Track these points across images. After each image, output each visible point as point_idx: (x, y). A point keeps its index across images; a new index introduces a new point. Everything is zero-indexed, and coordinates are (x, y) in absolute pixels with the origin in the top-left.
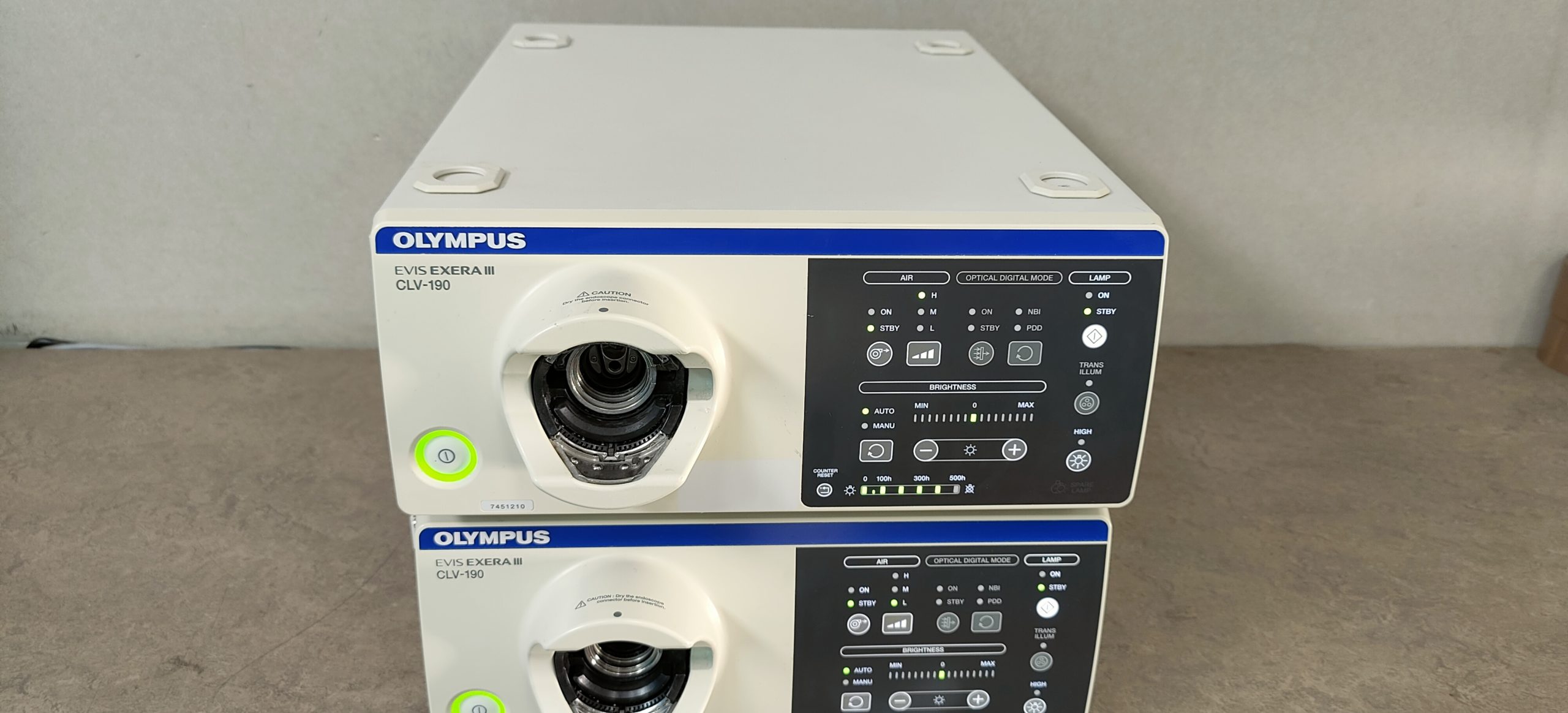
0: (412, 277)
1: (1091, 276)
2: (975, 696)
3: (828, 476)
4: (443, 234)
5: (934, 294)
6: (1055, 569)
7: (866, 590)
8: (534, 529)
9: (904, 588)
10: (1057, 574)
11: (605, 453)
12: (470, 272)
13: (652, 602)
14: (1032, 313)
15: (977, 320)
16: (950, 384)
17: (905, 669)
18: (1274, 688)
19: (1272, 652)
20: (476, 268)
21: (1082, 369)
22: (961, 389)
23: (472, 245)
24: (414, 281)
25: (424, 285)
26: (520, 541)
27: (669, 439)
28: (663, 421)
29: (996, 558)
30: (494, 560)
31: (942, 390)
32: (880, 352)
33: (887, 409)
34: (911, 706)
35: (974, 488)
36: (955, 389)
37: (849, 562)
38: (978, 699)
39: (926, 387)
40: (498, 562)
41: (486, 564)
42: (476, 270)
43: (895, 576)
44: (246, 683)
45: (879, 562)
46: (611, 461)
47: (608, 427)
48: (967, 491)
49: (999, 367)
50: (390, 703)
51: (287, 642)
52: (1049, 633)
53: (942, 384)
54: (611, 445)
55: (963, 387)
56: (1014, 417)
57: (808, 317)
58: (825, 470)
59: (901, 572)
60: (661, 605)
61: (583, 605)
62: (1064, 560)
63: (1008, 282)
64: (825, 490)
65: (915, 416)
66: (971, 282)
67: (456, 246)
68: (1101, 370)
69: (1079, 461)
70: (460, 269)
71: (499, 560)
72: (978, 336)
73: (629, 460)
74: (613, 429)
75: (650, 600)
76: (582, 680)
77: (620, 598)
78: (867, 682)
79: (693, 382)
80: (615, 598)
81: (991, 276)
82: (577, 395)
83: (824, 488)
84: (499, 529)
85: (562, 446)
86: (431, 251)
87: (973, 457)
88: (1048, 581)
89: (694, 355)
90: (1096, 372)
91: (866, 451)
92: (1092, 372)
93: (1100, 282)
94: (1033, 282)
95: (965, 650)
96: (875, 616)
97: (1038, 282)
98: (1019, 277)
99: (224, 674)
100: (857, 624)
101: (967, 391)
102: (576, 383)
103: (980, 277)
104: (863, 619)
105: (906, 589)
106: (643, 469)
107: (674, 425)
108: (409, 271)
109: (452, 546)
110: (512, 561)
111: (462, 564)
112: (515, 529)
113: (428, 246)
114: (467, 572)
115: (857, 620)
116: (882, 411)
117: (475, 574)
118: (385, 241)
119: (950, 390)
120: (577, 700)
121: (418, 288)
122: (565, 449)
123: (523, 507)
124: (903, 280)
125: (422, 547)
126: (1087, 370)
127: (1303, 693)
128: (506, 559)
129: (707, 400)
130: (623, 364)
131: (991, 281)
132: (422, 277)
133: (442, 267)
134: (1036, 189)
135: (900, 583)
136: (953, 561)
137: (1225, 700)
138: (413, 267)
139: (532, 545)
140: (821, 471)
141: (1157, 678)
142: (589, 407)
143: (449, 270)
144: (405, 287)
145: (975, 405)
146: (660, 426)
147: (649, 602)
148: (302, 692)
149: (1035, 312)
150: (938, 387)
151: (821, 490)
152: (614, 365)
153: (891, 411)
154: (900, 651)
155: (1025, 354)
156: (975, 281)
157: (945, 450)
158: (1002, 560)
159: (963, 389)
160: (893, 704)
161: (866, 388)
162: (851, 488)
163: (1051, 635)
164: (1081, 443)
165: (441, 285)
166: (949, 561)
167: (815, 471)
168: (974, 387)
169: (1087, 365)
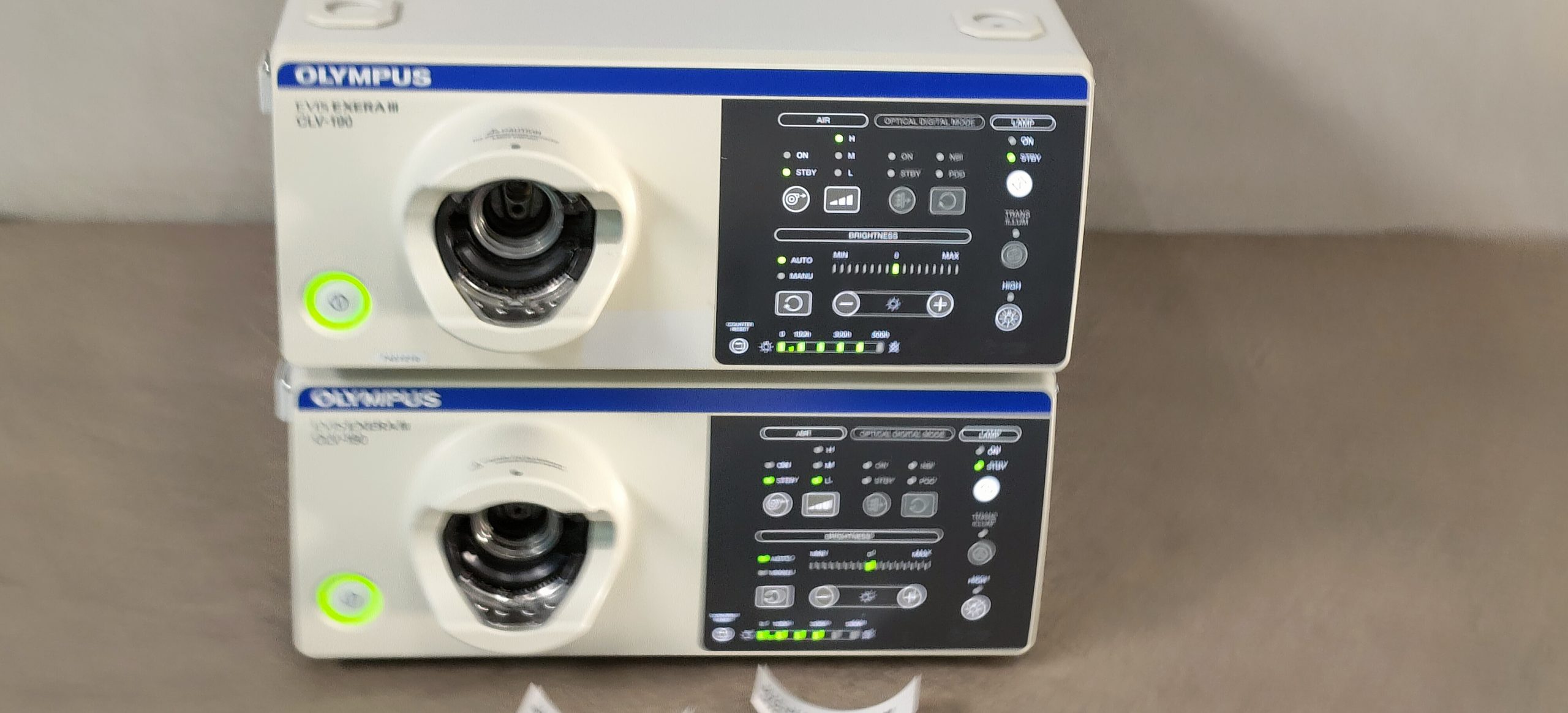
0: (314, 114)
1: (1013, 121)
2: (908, 594)
3: (742, 330)
5: (852, 137)
6: (995, 444)
7: (786, 465)
9: (828, 464)
10: (997, 451)
11: (509, 298)
12: (374, 109)
14: (954, 158)
15: (898, 165)
16: (870, 232)
17: (830, 559)
20: (379, 104)
21: (1008, 217)
22: (881, 238)
23: (376, 81)
24: (316, 117)
25: (326, 122)
27: (575, 283)
28: (570, 264)
29: (928, 433)
30: (379, 424)
31: (861, 239)
32: (797, 197)
33: (804, 259)
34: (836, 604)
35: (899, 346)
36: (875, 238)
37: (768, 433)
38: (911, 597)
39: (845, 235)
40: (384, 426)
41: (370, 428)
42: (379, 107)
43: (818, 450)
45: (800, 434)
46: (515, 306)
47: (512, 271)
48: (891, 351)
49: (920, 216)
52: (989, 520)
53: (862, 232)
54: (516, 291)
55: (882, 236)
56: (938, 270)
57: (721, 159)
58: (739, 324)
59: (826, 445)
60: (562, 468)
61: (479, 466)
62: (1004, 435)
63: (928, 125)
64: (739, 346)
65: (834, 266)
66: (890, 125)
67: (360, 81)
68: (1028, 220)
69: (1009, 319)
70: (363, 105)
71: (385, 424)
72: (898, 182)
73: (534, 305)
74: (517, 273)
76: (469, 557)
77: (520, 460)
78: (787, 572)
79: (601, 225)
80: (513, 460)
81: (911, 119)
82: (481, 238)
83: (739, 344)
85: (466, 289)
86: (335, 86)
87: (896, 312)
88: (986, 458)
89: (605, 195)
90: (1023, 222)
91: (782, 303)
92: (1019, 222)
93: (1025, 127)
94: (953, 126)
95: (896, 536)
96: (796, 493)
97: (958, 126)
98: (939, 122)
100: (776, 505)
101: (887, 240)
102: (478, 225)
103: (899, 120)
104: (782, 498)
105: (830, 465)
106: (550, 312)
107: (581, 268)
108: (311, 107)
110: (398, 426)
111: (344, 427)
114: (349, 437)
115: (776, 500)
116: (799, 261)
117: (358, 440)
118: (287, 76)
119: (870, 239)
121: (320, 125)
122: (470, 293)
123: (418, 358)
124: (819, 122)
125: (299, 408)
126: (1013, 220)
128: (392, 423)
129: (616, 243)
130: (527, 205)
131: (910, 125)
132: (324, 114)
133: (344, 104)
134: (966, 29)
136: (881, 435)
138: (315, 103)
140: (735, 325)
142: (493, 252)
143: (352, 106)
144: (306, 123)
145: (897, 256)
146: (567, 270)
147: (550, 464)
149: (957, 157)
150: (858, 236)
151: (735, 346)
152: (518, 209)
153: (809, 260)
154: (821, 536)
155: (948, 201)
156: (895, 124)
157: (867, 304)
158: (935, 434)
159: (884, 238)
160: (814, 600)
161: (781, 235)
162: (767, 344)
163: (991, 521)
164: (1011, 297)
165: (343, 122)
166: (877, 434)
167: (729, 325)
168: (896, 235)
169: (1013, 215)
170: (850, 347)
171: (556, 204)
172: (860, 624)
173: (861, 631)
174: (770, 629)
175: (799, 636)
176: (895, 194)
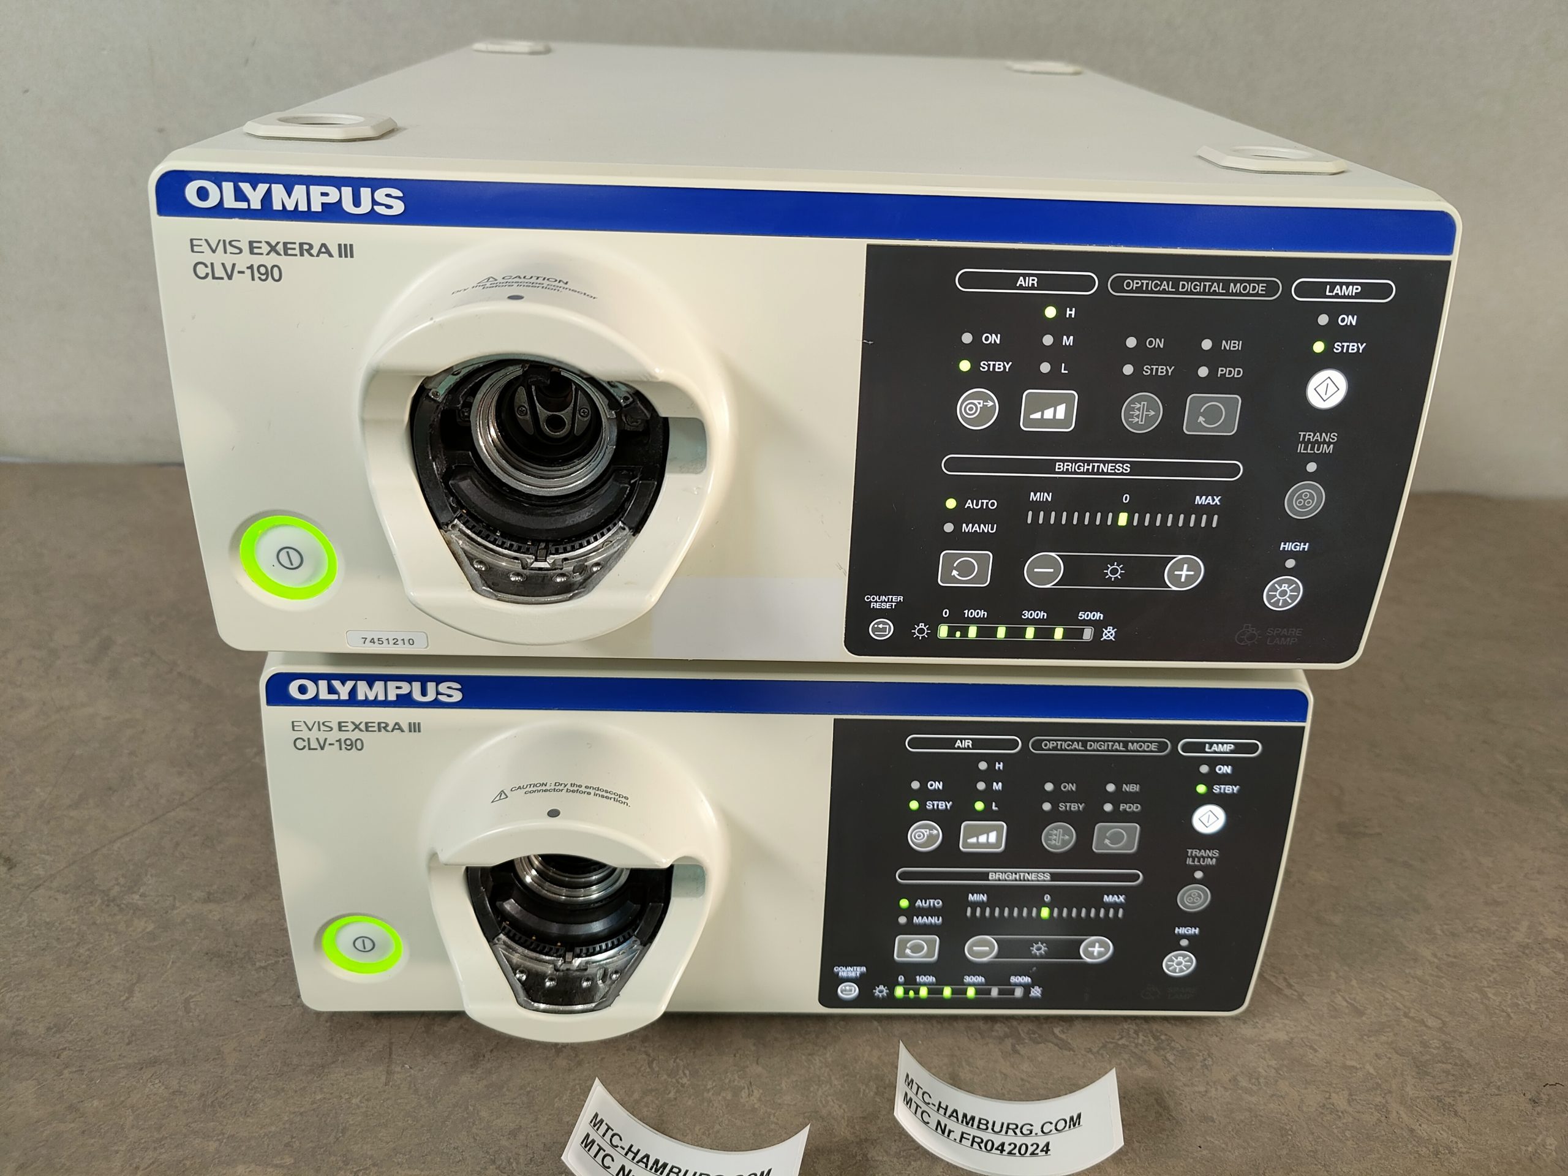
0: (219, 258)
1: (1328, 287)
2: (1093, 945)
3: (888, 606)
5: (1071, 310)
6: (1225, 761)
7: (938, 785)
8: (439, 680)
9: (995, 784)
10: (1227, 769)
11: (531, 556)
12: (314, 251)
13: (610, 796)
14: (1229, 347)
15: (1139, 357)
16: (1089, 462)
17: (991, 904)
18: (1505, 939)
19: (1494, 887)
20: (323, 245)
21: (1302, 443)
22: (1105, 471)
23: (316, 207)
24: (223, 264)
25: (239, 272)
26: (417, 696)
27: (634, 535)
28: (626, 507)
29: (1135, 744)
30: (379, 724)
31: (1075, 473)
32: (979, 406)
33: (985, 501)
34: (996, 957)
35: (1116, 632)
36: (1095, 471)
37: (914, 743)
38: (1096, 950)
39: (1050, 467)
41: (367, 730)
42: (323, 250)
43: (983, 765)
44: (66, 887)
45: (958, 744)
46: (540, 569)
47: (538, 515)
48: (1104, 638)
49: (1169, 434)
50: (260, 922)
51: (134, 831)
52: (1208, 857)
53: (1076, 462)
54: (543, 545)
55: (1108, 468)
56: (1187, 520)
57: (863, 343)
58: (883, 598)
59: (991, 760)
60: (623, 800)
61: (503, 796)
62: (1239, 748)
63: (1192, 293)
64: (882, 629)
65: (1030, 513)
66: (1131, 291)
67: (290, 207)
68: (1332, 446)
69: (1283, 593)
70: (297, 246)
71: (387, 725)
72: (1138, 383)
73: (568, 568)
74: (546, 518)
75: (607, 792)
76: (510, 906)
77: (561, 788)
78: (934, 920)
79: (675, 442)
80: (553, 787)
81: (1165, 282)
82: (489, 462)
83: (882, 625)
84: (386, 677)
85: (461, 542)
86: (248, 214)
87: (1117, 582)
88: (1212, 779)
89: (668, 388)
90: (1325, 449)
91: (948, 568)
93: (1344, 297)
94: (1233, 294)
95: (1082, 877)
96: (950, 824)
97: (1241, 294)
98: (1210, 287)
99: (42, 872)
100: (923, 835)
101: (1115, 474)
102: (487, 442)
103: (1147, 284)
104: (931, 828)
105: (997, 786)
106: (589, 581)
107: (642, 512)
108: (214, 248)
109: (315, 701)
110: (405, 727)
111: (332, 729)
112: (409, 679)
113: (244, 205)
114: (339, 741)
115: (923, 830)
116: (977, 505)
117: (351, 745)
118: (172, 194)
119: (1088, 472)
120: (502, 936)
122: (466, 548)
123: (411, 642)
124: (1021, 285)
125: (270, 702)
126: (1310, 445)
127: (1547, 946)
128: (397, 724)
129: (697, 473)
131: (1164, 291)
132: (236, 259)
133: (268, 243)
134: (1229, 161)
135: (990, 776)
136: (1070, 746)
137: (1439, 954)
138: (219, 241)
139: (436, 704)
140: (876, 598)
141: (1337, 919)
142: (509, 484)
143: (280, 248)
144: (207, 275)
145: (1126, 498)
146: (620, 516)
147: (606, 795)
148: (140, 903)
149: (1233, 345)
150: (1069, 467)
151: (875, 630)
152: (556, 423)
153: (992, 504)
154: (985, 876)
155: (1212, 415)
156: (1139, 290)
157: (1074, 571)
158: (1145, 747)
159: (1109, 471)
160: (971, 951)
161: (952, 465)
162: (923, 627)
163: (1212, 858)
164: (1290, 563)
165: (267, 273)
166: (1065, 745)
167: (868, 598)
168: (1127, 468)
169: (1311, 437)
171: (607, 414)
172: (1027, 980)
173: (1027, 988)
174: (911, 983)
175: (947, 992)
176: (1132, 402)
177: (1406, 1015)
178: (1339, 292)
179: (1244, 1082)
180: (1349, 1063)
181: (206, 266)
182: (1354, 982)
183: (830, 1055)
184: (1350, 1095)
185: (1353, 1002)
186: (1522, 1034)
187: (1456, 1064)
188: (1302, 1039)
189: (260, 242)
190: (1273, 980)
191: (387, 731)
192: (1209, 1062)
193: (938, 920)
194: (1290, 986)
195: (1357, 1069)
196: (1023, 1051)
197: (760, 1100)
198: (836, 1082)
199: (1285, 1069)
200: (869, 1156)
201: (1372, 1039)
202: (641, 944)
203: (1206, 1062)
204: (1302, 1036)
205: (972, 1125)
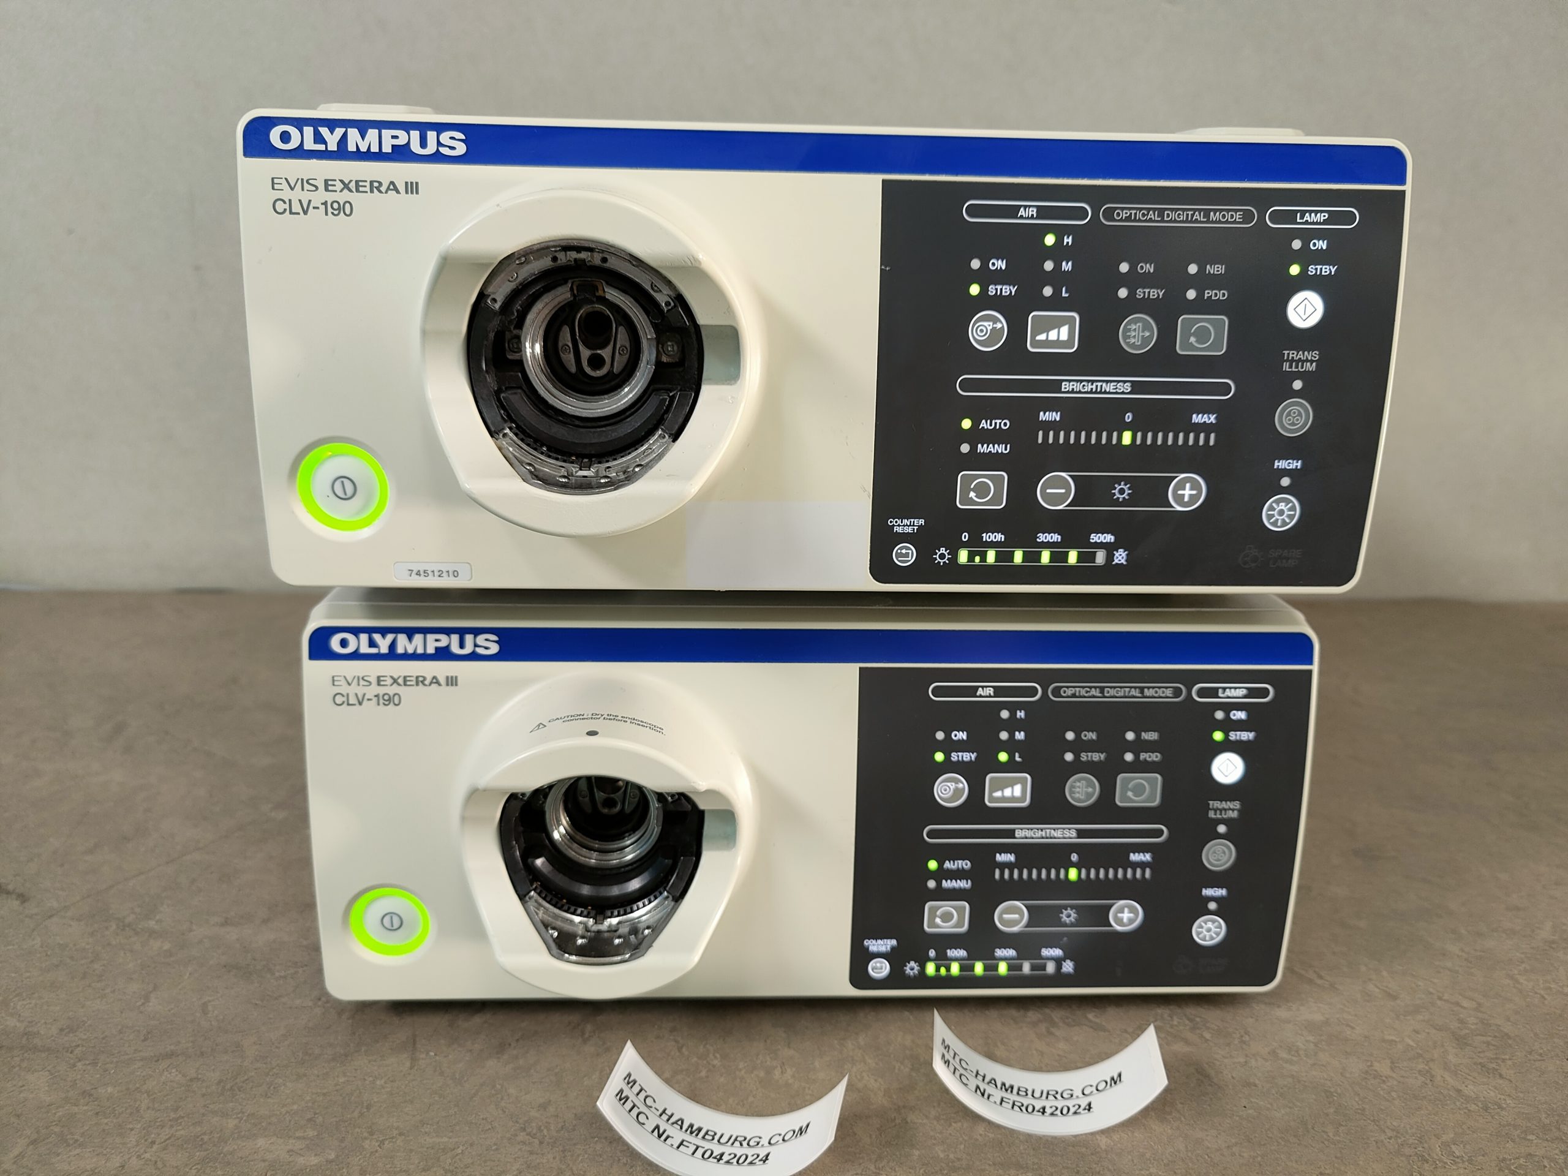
0: (297, 195)
1: (1299, 214)
2: (1122, 910)
3: (909, 530)
4: (345, 129)
5: (1068, 238)
6: (1239, 707)
7: (962, 735)
8: (476, 632)
9: (1017, 733)
10: (1241, 715)
11: (576, 466)
12: (383, 189)
13: (646, 724)
14: (1212, 272)
15: (1132, 281)
16: (1093, 382)
17: (1018, 865)
19: (1514, 895)
20: (392, 183)
21: (1288, 360)
22: (1108, 390)
23: (387, 149)
24: (300, 201)
25: (314, 208)
26: (455, 649)
27: (673, 441)
28: (665, 417)
29: (1151, 690)
30: (417, 678)
31: (1080, 392)
32: (989, 328)
33: (998, 422)
34: (1027, 926)
35: (1127, 555)
36: (1099, 390)
37: (937, 692)
38: (1126, 916)
39: (1056, 386)
40: (422, 682)
41: (405, 685)
42: (392, 187)
43: (1005, 714)
44: (81, 915)
45: (980, 692)
46: (584, 475)
48: (1116, 561)
49: (1164, 355)
51: (149, 871)
52: (1230, 809)
54: (587, 457)
55: (1110, 387)
56: (1186, 438)
57: (881, 269)
58: (905, 521)
59: (1013, 708)
60: (659, 729)
61: (541, 726)
62: (1251, 693)
63: (1175, 221)
64: (905, 555)
65: (1041, 432)
67: (363, 149)
68: (1314, 364)
69: (1281, 513)
70: (368, 184)
71: (425, 679)
72: (1132, 306)
73: (611, 472)
74: (597, 435)
75: (641, 721)
76: (539, 862)
77: (598, 717)
78: (963, 883)
80: (590, 716)
81: (1151, 212)
83: (904, 551)
84: (425, 631)
85: (511, 448)
87: (1125, 503)
90: (1308, 367)
91: (966, 490)
92: (1302, 368)
93: (1313, 223)
95: (1106, 835)
96: (975, 775)
97: (1220, 222)
98: (1193, 216)
99: (55, 904)
100: (949, 789)
101: (1116, 393)
103: (1136, 214)
104: (957, 781)
105: (1020, 736)
106: (633, 476)
108: (293, 186)
109: (356, 656)
110: (442, 681)
111: (371, 684)
112: (448, 631)
113: (322, 147)
114: (377, 696)
115: (949, 784)
116: (991, 425)
117: (389, 700)
118: (258, 138)
119: (1091, 392)
120: (532, 893)
121: (305, 213)
123: (456, 574)
124: (1022, 215)
125: (312, 657)
126: (1294, 364)
128: (434, 677)
129: (731, 385)
130: (608, 360)
131: (1151, 220)
132: (312, 196)
133: (341, 181)
135: (1012, 725)
136: (1088, 693)
137: (1467, 950)
138: (298, 179)
139: (474, 657)
140: (899, 522)
141: (1361, 923)
142: (555, 405)
143: (352, 186)
144: (285, 209)
145: (1129, 418)
146: (660, 425)
147: (641, 724)
149: (1216, 269)
150: (1074, 387)
151: (898, 555)
152: (596, 362)
153: (1005, 424)
154: (1011, 834)
155: (1203, 335)
156: (1128, 219)
157: (1085, 491)
158: (1160, 692)
159: (1111, 391)
160: (1001, 919)
161: (967, 385)
162: (944, 552)
163: (1233, 810)
164: (1285, 482)
165: (339, 209)
166: (1083, 692)
167: (891, 522)
168: (1128, 387)
169: (1294, 355)
170: (1059, 557)
171: (647, 335)
172: (1057, 952)
173: (1059, 962)
174: (943, 959)
175: (979, 968)
176: (1129, 323)
177: (1440, 998)
178: (1309, 219)
179: (1284, 1055)
180: (1387, 1037)
181: (285, 202)
182: (1385, 973)
183: (862, 1040)
184: (1392, 1063)
185: (1385, 988)
186: (1558, 1012)
187: (1495, 1037)
188: (1338, 1019)
189: (335, 180)
190: (1303, 972)
191: (425, 685)
192: (1246, 1038)
193: (967, 884)
194: (1321, 977)
195: (1396, 1042)
196: (1058, 1033)
197: (793, 1076)
198: (869, 1061)
199: (1323, 1043)
200: (909, 1120)
201: (1408, 1018)
202: (673, 900)
203: (1244, 1039)
204: (1338, 1016)
205: (1012, 1092)
